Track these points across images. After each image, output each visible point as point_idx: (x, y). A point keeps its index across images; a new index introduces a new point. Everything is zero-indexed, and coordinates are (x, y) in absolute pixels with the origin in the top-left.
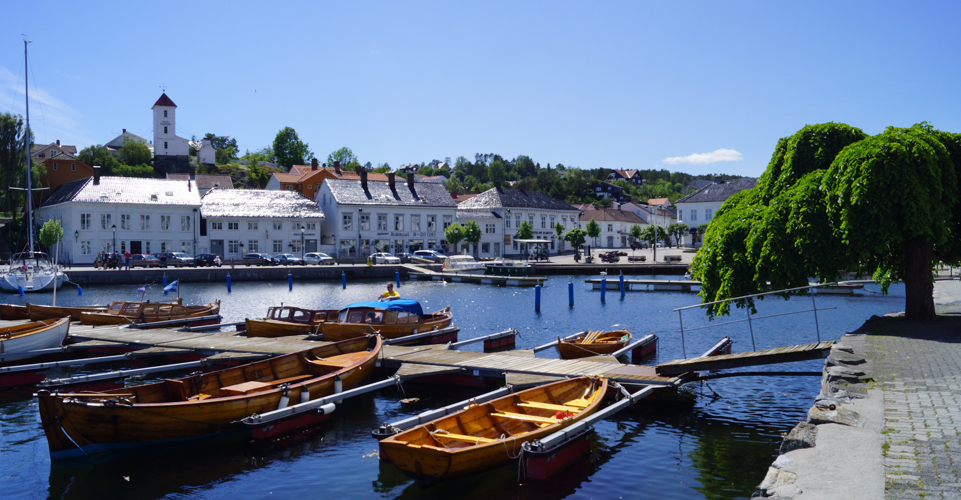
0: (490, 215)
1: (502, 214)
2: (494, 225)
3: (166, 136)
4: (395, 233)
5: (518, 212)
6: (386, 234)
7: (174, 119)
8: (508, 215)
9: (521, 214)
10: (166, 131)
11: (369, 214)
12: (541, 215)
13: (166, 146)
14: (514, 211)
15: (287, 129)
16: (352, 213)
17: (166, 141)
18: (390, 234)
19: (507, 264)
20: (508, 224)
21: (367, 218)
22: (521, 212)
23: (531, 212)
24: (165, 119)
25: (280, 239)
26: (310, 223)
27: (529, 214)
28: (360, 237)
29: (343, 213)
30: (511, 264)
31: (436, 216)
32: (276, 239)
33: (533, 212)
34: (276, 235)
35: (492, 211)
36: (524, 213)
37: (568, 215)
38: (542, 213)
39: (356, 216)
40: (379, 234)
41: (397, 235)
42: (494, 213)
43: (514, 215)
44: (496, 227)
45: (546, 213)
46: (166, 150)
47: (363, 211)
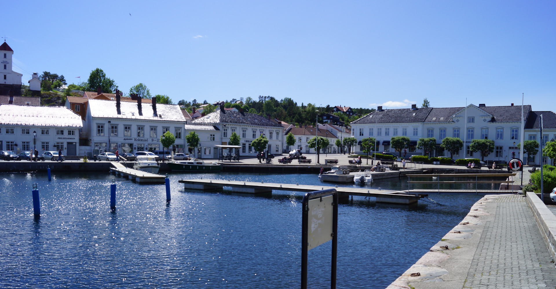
0: (212, 128)
1: (220, 127)
2: (214, 135)
3: (5, 71)
4: (138, 138)
5: (234, 126)
6: (130, 139)
7: (11, 59)
8: (225, 128)
9: (236, 128)
10: (5, 67)
11: (118, 125)
12: (252, 129)
13: (5, 77)
14: (229, 126)
15: (97, 70)
16: (104, 124)
17: (5, 74)
18: (133, 139)
19: (198, 163)
20: (225, 135)
21: (116, 128)
22: (236, 126)
23: (244, 127)
24: (5, 60)
25: (47, 141)
26: (71, 130)
27: (242, 128)
28: (109, 141)
29: (97, 124)
30: (201, 163)
31: (169, 127)
32: (43, 141)
33: (246, 127)
34: (45, 138)
35: (214, 125)
36: (238, 127)
37: (274, 130)
38: (253, 128)
39: (107, 127)
40: (125, 139)
41: (139, 140)
42: (215, 127)
43: (230, 129)
44: (215, 137)
45: (257, 128)
46: (5, 80)
47: (112, 123)
